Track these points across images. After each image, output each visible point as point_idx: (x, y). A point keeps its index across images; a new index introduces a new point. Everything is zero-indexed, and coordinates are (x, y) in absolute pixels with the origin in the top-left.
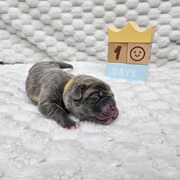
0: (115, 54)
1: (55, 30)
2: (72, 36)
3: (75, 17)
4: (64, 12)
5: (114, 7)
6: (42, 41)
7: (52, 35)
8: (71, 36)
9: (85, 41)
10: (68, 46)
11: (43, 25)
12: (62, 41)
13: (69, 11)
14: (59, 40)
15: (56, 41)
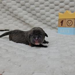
2: (40, 17)
4: (36, 7)
5: (59, 4)
7: (32, 17)
12: (36, 19)
13: (38, 7)
14: (34, 19)
15: (33, 19)
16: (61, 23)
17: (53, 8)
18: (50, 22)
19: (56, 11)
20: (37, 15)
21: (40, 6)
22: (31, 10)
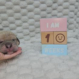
0: (46, 39)
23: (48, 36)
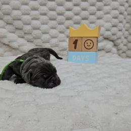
1: (17, 29)
2: (31, 34)
3: (33, 19)
4: (24, 14)
6: (5, 37)
7: (14, 33)
8: (29, 33)
9: (42, 38)
10: (28, 41)
11: (6, 24)
12: (23, 37)
13: (28, 14)
14: (19, 37)
15: (17, 37)
16: (74, 43)
17: (54, 19)
18: (49, 42)
19: (59, 24)
20: (24, 29)
21: (31, 14)
22: (14, 20)
23: (76, 42)
